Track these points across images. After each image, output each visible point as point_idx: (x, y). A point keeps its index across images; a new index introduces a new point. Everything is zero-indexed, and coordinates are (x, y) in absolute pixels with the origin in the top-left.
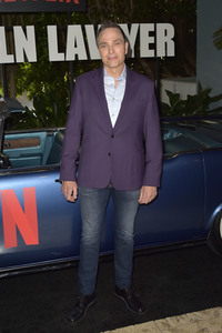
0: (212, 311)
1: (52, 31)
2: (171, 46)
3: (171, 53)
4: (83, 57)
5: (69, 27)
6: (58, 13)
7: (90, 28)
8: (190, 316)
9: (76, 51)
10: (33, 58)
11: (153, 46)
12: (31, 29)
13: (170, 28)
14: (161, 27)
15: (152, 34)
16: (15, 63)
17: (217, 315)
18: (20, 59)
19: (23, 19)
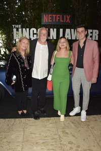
1: (61, 30)
2: (97, 37)
4: (70, 38)
5: (67, 29)
6: (64, 25)
7: (72, 30)
9: (68, 37)
10: (55, 38)
11: (91, 37)
12: (55, 30)
13: (97, 31)
14: (94, 31)
15: (92, 33)
18: (51, 38)
19: (53, 26)
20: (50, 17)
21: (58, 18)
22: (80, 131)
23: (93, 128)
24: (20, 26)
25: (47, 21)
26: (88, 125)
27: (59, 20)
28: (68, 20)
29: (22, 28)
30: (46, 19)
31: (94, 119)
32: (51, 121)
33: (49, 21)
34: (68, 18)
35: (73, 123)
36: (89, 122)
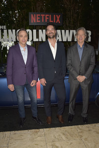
0: (94, 124)
4: (60, 40)
7: (63, 31)
9: (58, 38)
12: (44, 31)
16: (39, 41)
17: (95, 126)
18: (40, 40)
20: (39, 17)
21: (46, 18)
22: (71, 143)
23: (86, 139)
24: (5, 27)
25: (35, 21)
26: (81, 136)
27: (48, 20)
28: (58, 20)
29: (7, 29)
30: (34, 19)
31: (87, 129)
32: (39, 133)
33: (38, 21)
34: (58, 18)
35: (64, 134)
36: (81, 132)
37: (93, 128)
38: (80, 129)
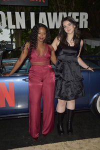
0: (87, 140)
1: (32, 15)
2: (86, 23)
3: (86, 26)
5: (40, 13)
6: (37, 7)
7: (49, 14)
8: (77, 141)
10: (24, 27)
12: (23, 14)
13: (86, 15)
14: (82, 14)
15: (78, 17)
17: (89, 142)
18: (18, 27)
37: (87, 145)
38: (68, 147)
